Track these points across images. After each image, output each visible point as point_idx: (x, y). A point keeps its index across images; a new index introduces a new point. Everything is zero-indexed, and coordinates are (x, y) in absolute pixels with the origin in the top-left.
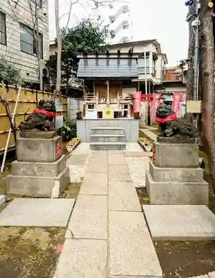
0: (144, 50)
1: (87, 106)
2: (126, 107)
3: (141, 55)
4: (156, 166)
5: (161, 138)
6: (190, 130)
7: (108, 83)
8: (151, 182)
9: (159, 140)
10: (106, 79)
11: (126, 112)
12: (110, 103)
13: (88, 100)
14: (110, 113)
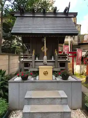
7: (45, 40)
12: (47, 61)
13: (24, 58)
14: (48, 73)
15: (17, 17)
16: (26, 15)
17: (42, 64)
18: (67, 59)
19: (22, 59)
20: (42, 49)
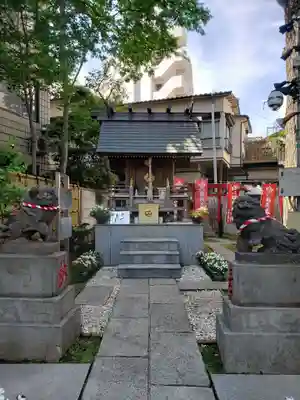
0: (211, 108)
1: (113, 203)
2: (180, 203)
3: (207, 117)
4: (234, 303)
5: (241, 254)
6: (293, 241)
7: (149, 163)
8: (226, 332)
9: (238, 258)
10: (147, 156)
11: (180, 213)
12: (153, 197)
13: (116, 192)
14: (151, 214)
15: (101, 122)
16: (117, 119)
17: (144, 201)
19: (113, 194)
20: (146, 177)
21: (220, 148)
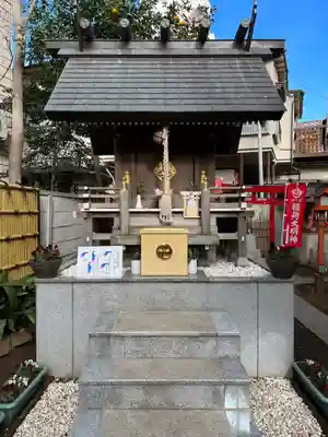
12: (173, 212)
13: (93, 201)
14: (171, 252)
15: (67, 57)
18: (244, 205)
19: (86, 205)
20: (157, 169)
21: (268, 134)
